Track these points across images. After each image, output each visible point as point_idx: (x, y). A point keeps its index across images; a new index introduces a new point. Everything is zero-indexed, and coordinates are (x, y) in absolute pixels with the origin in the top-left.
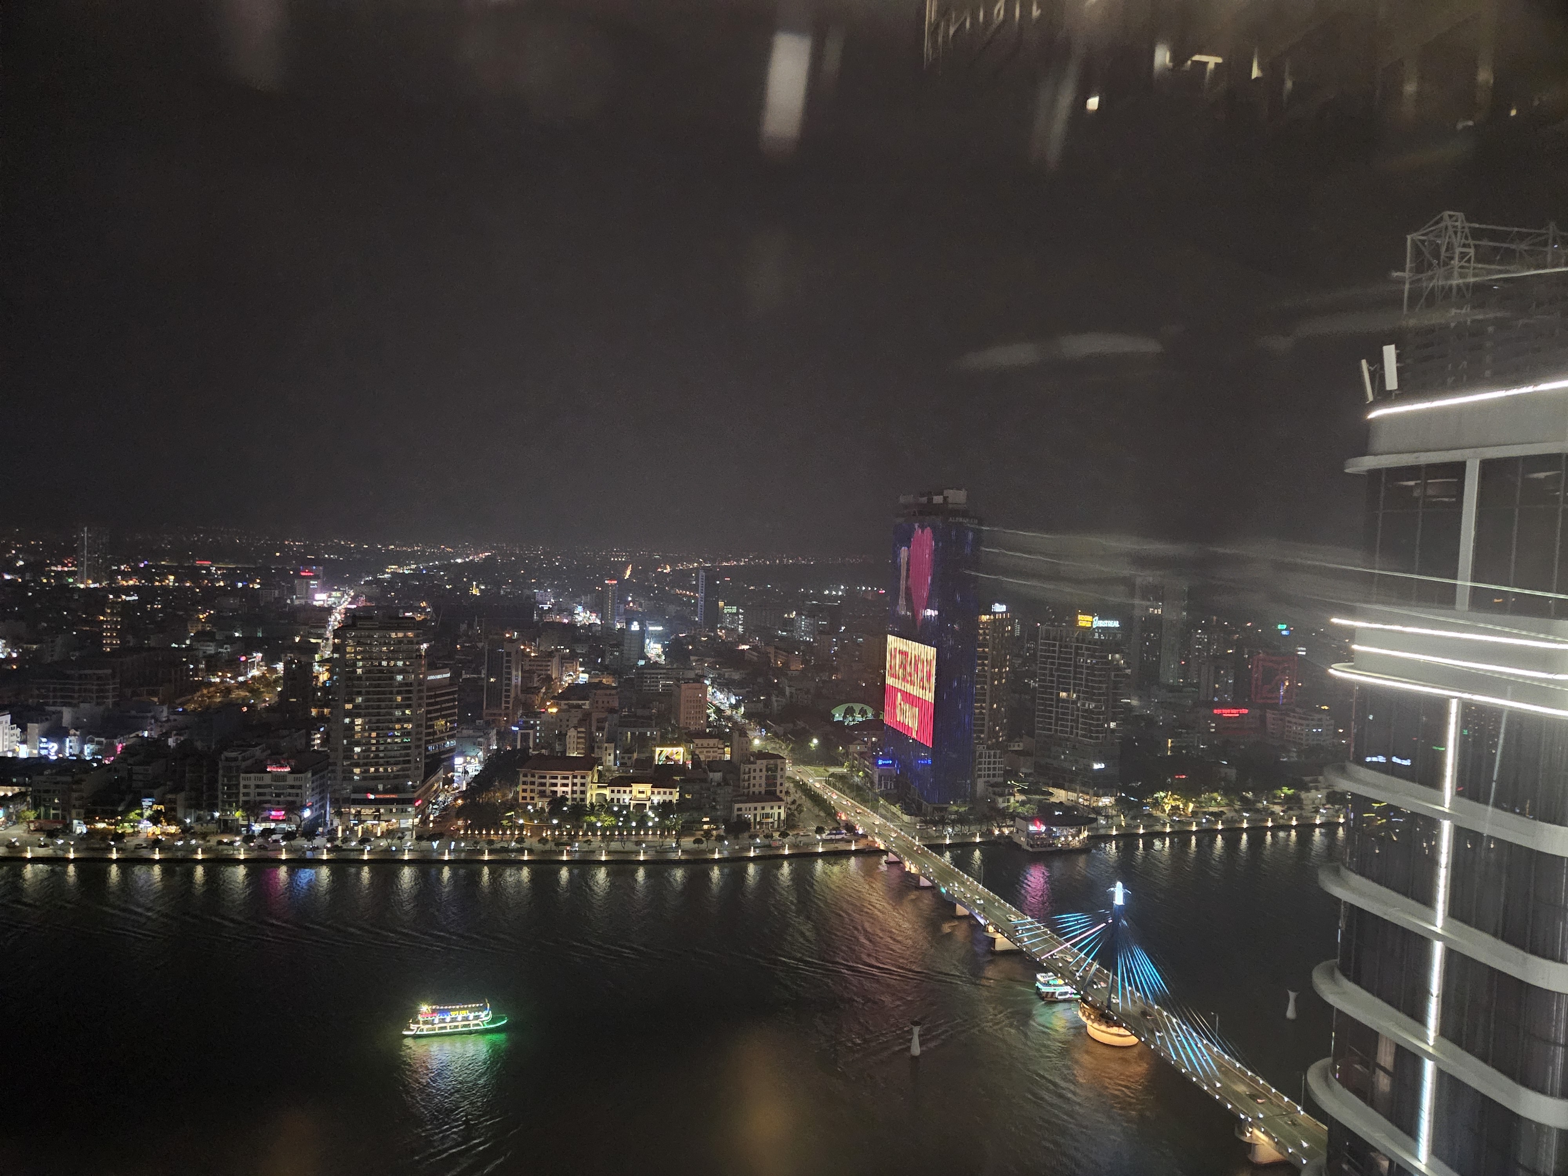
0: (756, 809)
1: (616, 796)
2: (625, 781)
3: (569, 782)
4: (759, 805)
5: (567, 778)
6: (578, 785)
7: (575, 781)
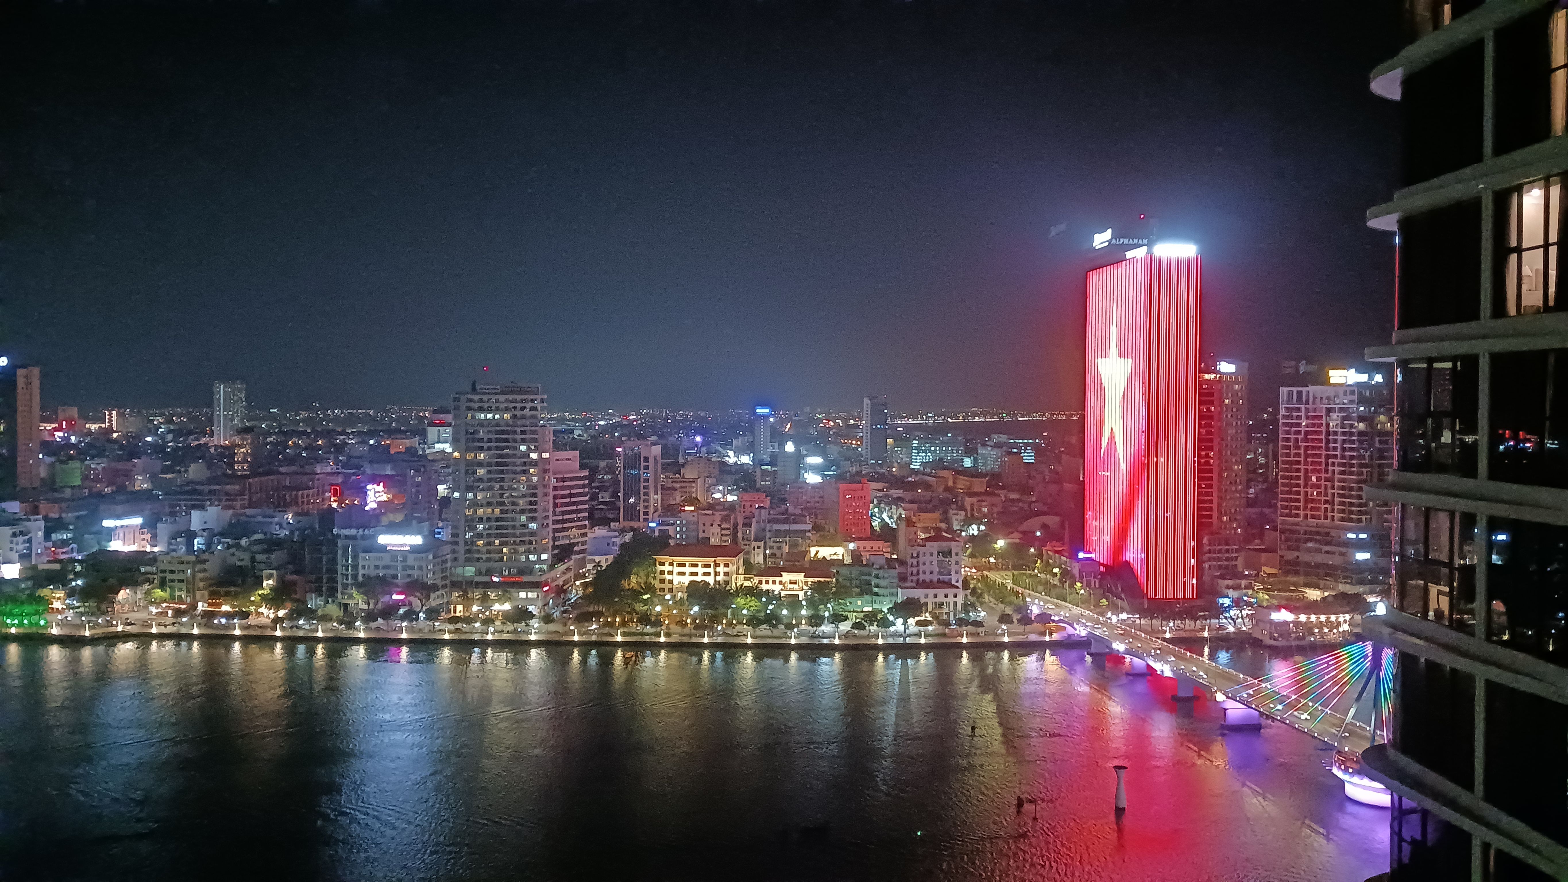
0: (926, 597)
1: (764, 587)
2: (775, 572)
3: (711, 570)
4: (930, 592)
5: (709, 566)
6: (722, 574)
7: (718, 569)
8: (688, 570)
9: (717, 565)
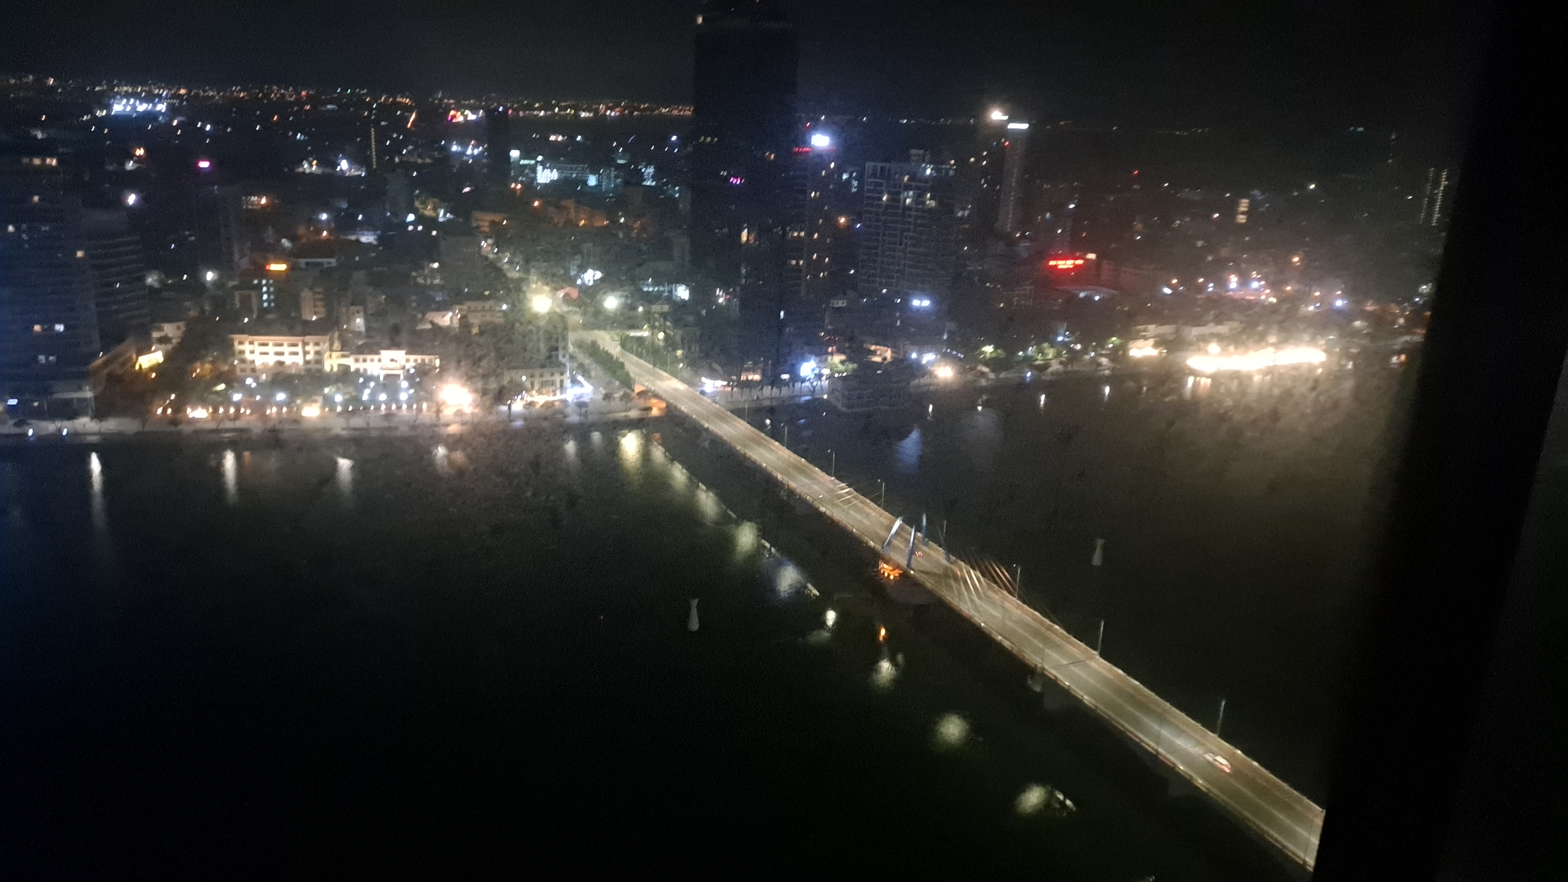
0: (533, 376)
1: (361, 366)
2: (370, 348)
3: (299, 349)
4: (537, 372)
5: (296, 345)
6: (312, 353)
7: (307, 348)
8: (271, 349)
9: (305, 344)
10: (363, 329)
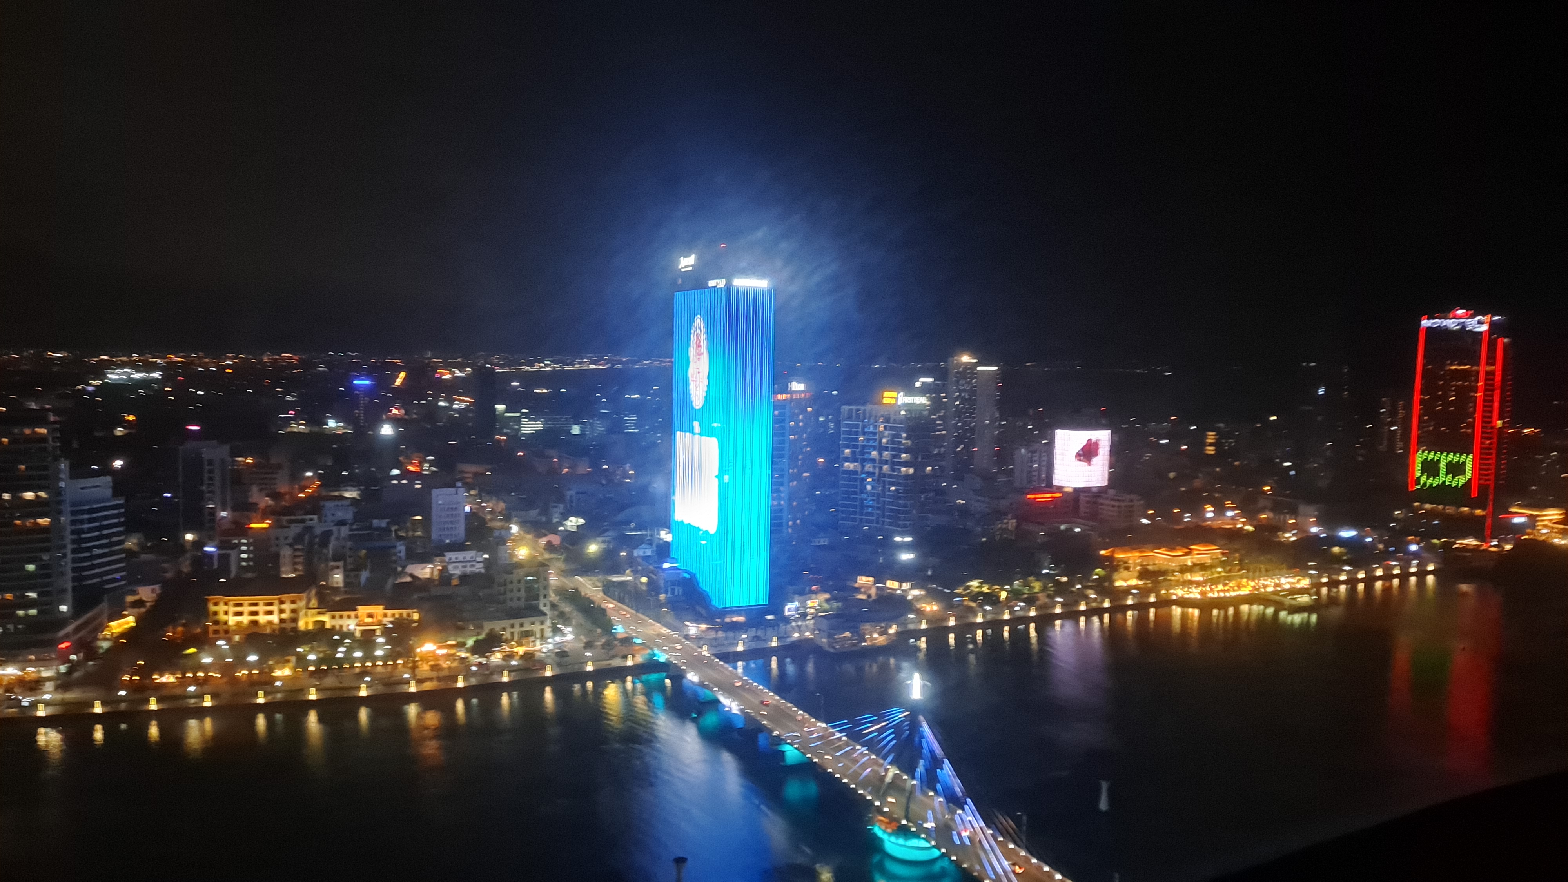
0: (512, 626)
1: (337, 623)
2: (349, 605)
3: (274, 608)
4: (517, 622)
5: (271, 604)
6: (288, 611)
7: (283, 606)
8: (246, 609)
9: (282, 602)
10: (341, 585)
